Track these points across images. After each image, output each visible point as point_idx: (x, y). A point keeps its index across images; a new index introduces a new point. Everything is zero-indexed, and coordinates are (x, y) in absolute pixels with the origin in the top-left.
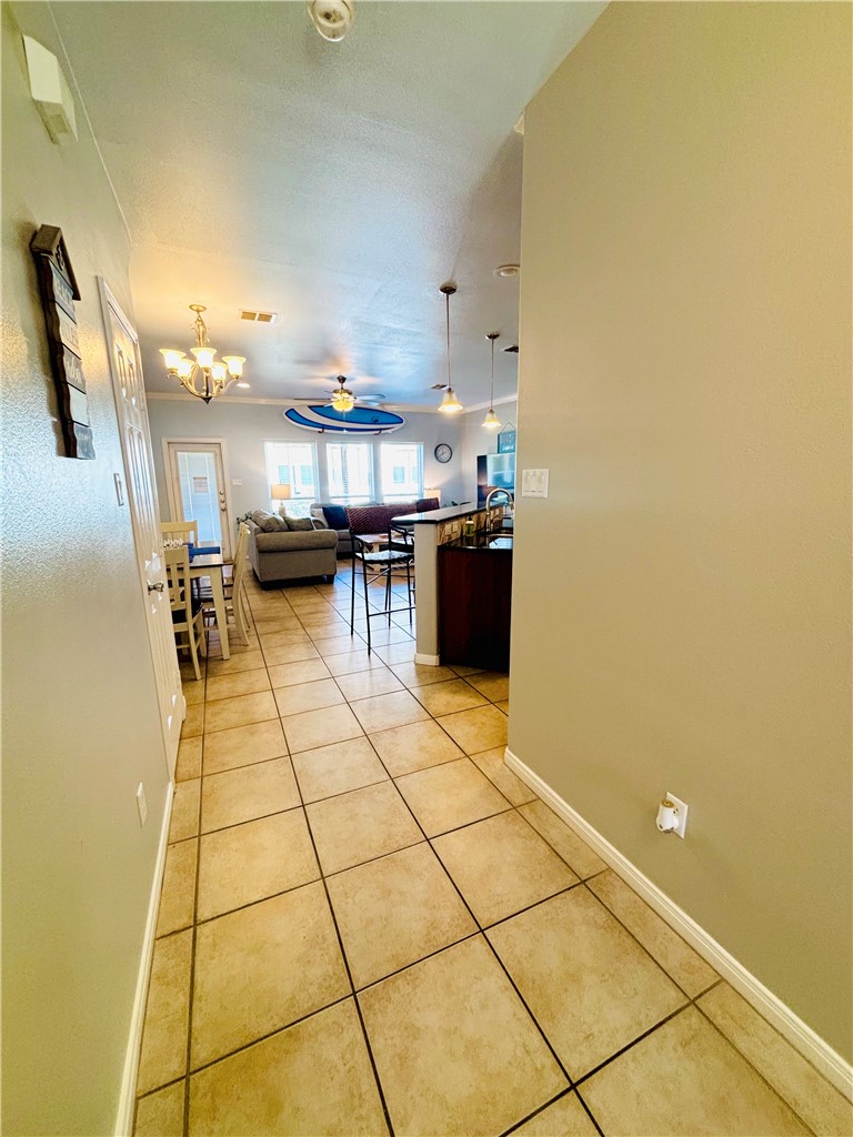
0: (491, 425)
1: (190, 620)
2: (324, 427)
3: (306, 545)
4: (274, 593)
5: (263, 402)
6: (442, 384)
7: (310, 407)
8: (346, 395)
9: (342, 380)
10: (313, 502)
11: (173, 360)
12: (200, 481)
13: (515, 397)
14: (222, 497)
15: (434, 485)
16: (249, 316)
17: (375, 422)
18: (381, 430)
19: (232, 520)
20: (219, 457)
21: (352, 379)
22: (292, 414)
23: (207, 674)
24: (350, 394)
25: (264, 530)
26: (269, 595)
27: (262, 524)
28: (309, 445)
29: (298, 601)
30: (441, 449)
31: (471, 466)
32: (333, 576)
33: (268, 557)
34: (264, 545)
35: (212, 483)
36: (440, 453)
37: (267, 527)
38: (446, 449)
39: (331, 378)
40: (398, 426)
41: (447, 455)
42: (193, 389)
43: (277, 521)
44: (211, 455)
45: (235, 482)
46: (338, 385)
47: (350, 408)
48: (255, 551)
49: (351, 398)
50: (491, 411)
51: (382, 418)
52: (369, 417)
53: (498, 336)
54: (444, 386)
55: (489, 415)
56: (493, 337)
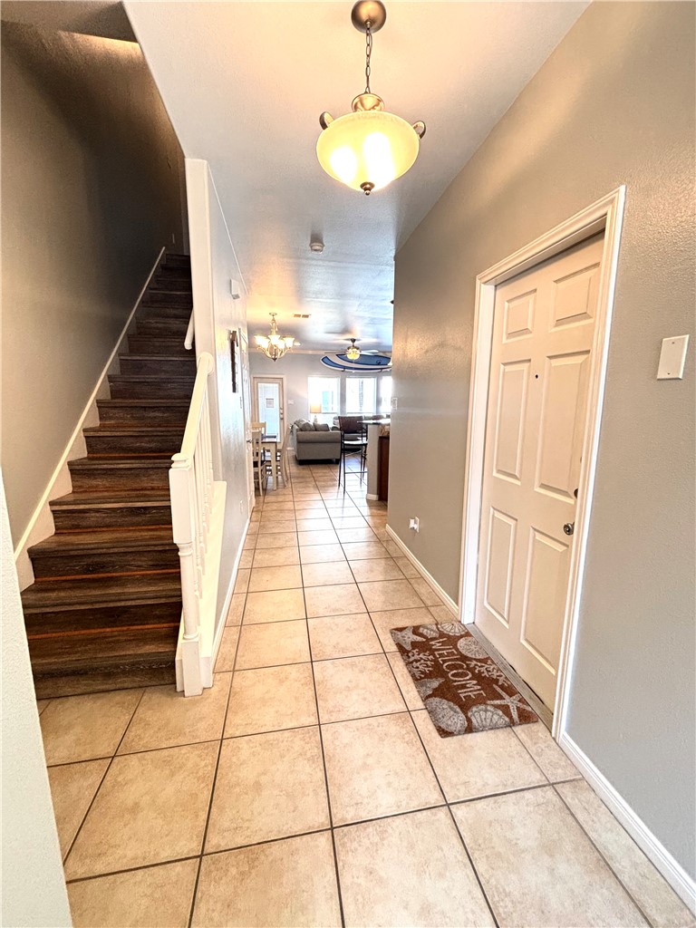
1: (260, 467)
2: (345, 367)
3: (323, 439)
4: (305, 467)
5: (310, 352)
7: (336, 355)
8: (355, 350)
9: (353, 341)
10: (336, 415)
11: (261, 341)
12: (269, 401)
14: (281, 411)
16: (296, 316)
17: (379, 364)
18: (382, 369)
20: (281, 387)
21: (359, 341)
22: (326, 360)
23: (265, 495)
24: (358, 349)
25: (301, 430)
26: (301, 467)
27: (301, 426)
28: (336, 379)
29: (315, 471)
33: (302, 446)
34: (300, 438)
35: (276, 403)
37: (304, 428)
39: (347, 340)
42: (269, 355)
43: (310, 425)
44: (277, 385)
45: (290, 402)
46: (350, 343)
47: (357, 357)
48: (296, 442)
49: (358, 351)
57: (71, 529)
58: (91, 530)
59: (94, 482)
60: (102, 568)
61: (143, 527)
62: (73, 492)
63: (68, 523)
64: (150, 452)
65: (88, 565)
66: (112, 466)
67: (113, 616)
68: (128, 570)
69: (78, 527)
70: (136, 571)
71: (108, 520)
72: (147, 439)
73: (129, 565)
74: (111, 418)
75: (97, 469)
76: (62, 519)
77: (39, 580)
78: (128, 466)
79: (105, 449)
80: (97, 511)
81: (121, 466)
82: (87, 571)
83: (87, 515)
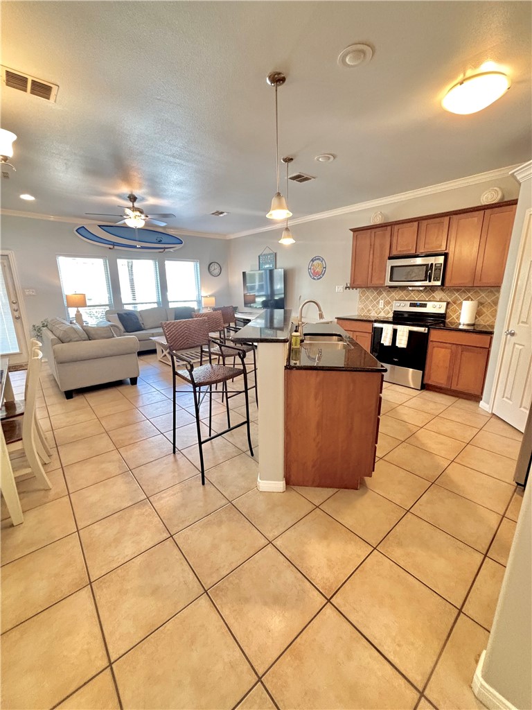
2: (114, 244)
5: (52, 218)
6: (221, 211)
7: (99, 226)
8: (138, 213)
9: (133, 198)
14: (15, 307)
15: (209, 294)
17: (160, 242)
18: (165, 248)
19: (28, 328)
20: (9, 268)
21: (143, 199)
22: (81, 230)
24: (141, 212)
25: (61, 340)
27: (59, 333)
28: (100, 260)
30: (212, 267)
31: (237, 280)
32: (136, 378)
34: (62, 356)
36: (212, 269)
37: (65, 337)
38: (216, 266)
39: (120, 196)
40: (178, 246)
41: (217, 271)
43: (75, 331)
45: (28, 292)
46: (128, 203)
47: (141, 225)
48: (53, 362)
49: (142, 216)
50: (287, 230)
51: (165, 239)
52: (154, 237)
53: (292, 159)
54: (222, 213)
56: (288, 160)
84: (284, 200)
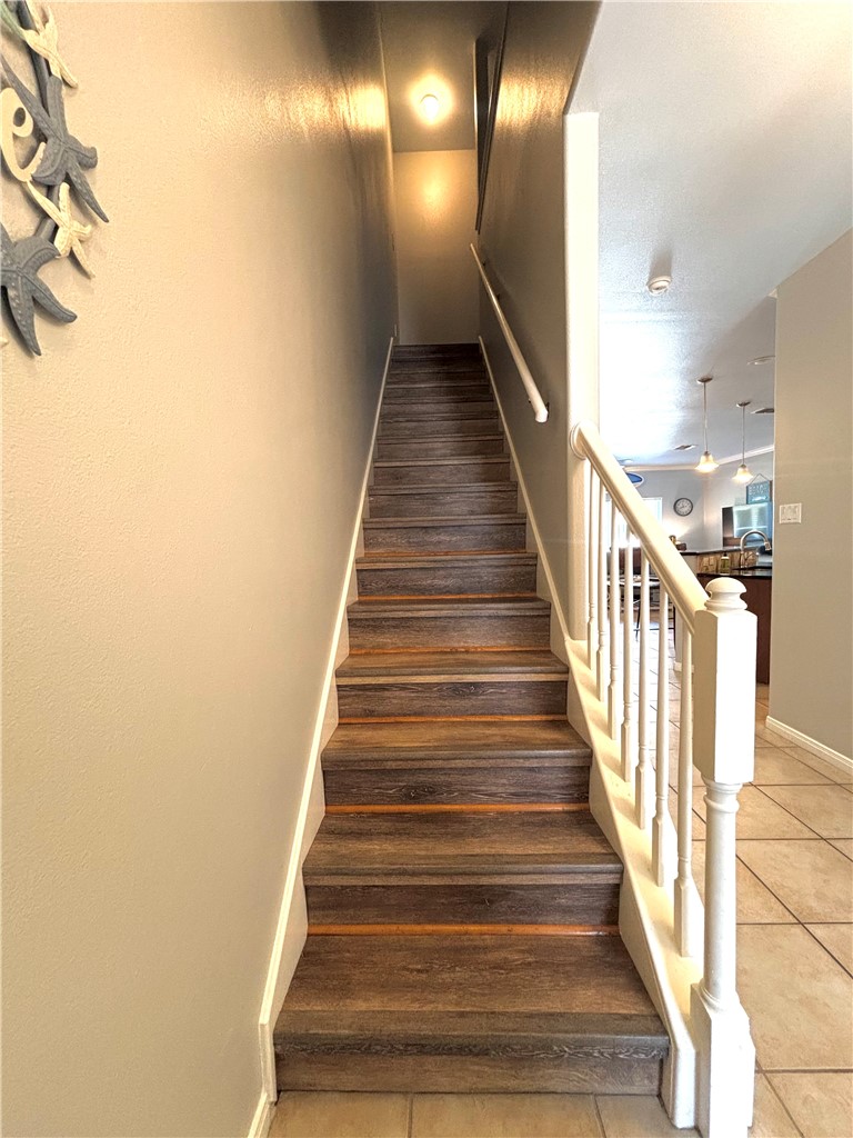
0: (743, 477)
13: (771, 448)
30: (682, 503)
31: (715, 518)
36: (679, 507)
38: (686, 503)
40: (637, 485)
41: (687, 509)
50: (743, 466)
53: (749, 402)
55: (740, 470)
56: (744, 404)
57: (361, 716)
58: (392, 720)
59: (381, 640)
60: (431, 793)
61: (473, 719)
62: (351, 655)
63: (360, 706)
64: (445, 593)
65: (409, 788)
66: (409, 614)
67: (483, 902)
68: (473, 801)
69: (371, 713)
70: (486, 803)
71: (418, 705)
72: (441, 572)
73: (476, 791)
74: (379, 545)
75: (387, 619)
76: (350, 700)
77: (331, 808)
78: (432, 614)
79: (382, 589)
80: (403, 687)
81: (423, 614)
82: (409, 799)
83: (387, 694)
84: (711, 457)
